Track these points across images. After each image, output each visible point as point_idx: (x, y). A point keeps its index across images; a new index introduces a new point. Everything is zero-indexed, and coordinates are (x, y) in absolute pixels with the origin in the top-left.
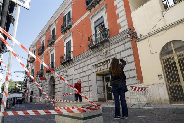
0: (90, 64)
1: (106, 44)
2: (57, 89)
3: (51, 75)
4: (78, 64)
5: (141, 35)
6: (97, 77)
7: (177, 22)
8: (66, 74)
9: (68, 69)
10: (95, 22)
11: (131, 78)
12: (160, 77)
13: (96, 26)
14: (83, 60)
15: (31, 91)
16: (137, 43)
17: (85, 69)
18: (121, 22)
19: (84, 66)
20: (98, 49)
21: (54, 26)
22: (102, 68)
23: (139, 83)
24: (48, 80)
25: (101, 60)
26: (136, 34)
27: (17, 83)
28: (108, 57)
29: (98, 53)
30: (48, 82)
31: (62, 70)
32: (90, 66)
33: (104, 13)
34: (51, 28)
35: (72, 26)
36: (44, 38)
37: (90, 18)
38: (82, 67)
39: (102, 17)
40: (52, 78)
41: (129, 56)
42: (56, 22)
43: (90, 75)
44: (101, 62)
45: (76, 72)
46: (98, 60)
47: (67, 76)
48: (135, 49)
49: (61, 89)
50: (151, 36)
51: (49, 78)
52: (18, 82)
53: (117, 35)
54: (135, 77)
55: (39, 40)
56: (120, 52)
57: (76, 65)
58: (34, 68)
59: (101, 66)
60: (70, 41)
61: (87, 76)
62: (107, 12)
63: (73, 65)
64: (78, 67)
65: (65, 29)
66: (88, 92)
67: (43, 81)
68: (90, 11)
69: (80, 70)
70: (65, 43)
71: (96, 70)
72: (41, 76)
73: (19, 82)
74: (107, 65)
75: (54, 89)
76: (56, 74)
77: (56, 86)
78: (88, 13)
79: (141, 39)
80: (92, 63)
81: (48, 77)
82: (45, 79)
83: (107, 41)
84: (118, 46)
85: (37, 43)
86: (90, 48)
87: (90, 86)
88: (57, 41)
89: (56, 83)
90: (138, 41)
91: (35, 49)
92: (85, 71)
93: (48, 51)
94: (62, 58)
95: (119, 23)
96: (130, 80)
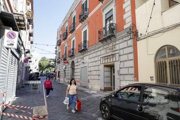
0: (100, 55)
1: (113, 39)
2: (76, 73)
3: (72, 60)
4: (91, 54)
5: (141, 35)
6: (105, 68)
7: (173, 26)
8: (83, 61)
9: (84, 57)
10: (106, 14)
11: (130, 74)
12: (152, 79)
13: (107, 18)
14: (96, 51)
15: (58, 71)
16: (137, 42)
17: (96, 59)
18: (127, 18)
19: (96, 57)
20: (107, 42)
21: (74, 14)
22: (109, 61)
23: (135, 80)
24: (70, 64)
25: (109, 53)
26: (137, 33)
27: (51, 60)
28: (114, 51)
29: (107, 46)
30: (70, 66)
31: (80, 57)
32: (100, 57)
33: (113, 6)
34: (72, 15)
35: (88, 16)
36: (67, 24)
37: (102, 10)
38: (95, 57)
39: (112, 10)
40: (73, 62)
41: (130, 53)
42: (76, 10)
43: (100, 65)
44: (108, 55)
45: (89, 61)
46: (106, 53)
47: (83, 63)
48: (135, 46)
49: (79, 74)
50: (149, 36)
53: (122, 31)
54: (133, 74)
55: (64, 25)
56: (123, 49)
57: (90, 54)
58: (60, 51)
59: (108, 59)
60: (87, 30)
61: (97, 66)
62: (116, 5)
63: (88, 54)
64: (91, 56)
65: (83, 18)
66: (98, 81)
67: (66, 64)
68: (102, 3)
69: (93, 60)
70: (83, 31)
71: (104, 62)
72: (65, 59)
73: (53, 60)
74: (112, 58)
76: (75, 60)
77: (76, 71)
78: (101, 4)
79: (141, 38)
80: (102, 55)
81: (70, 61)
82: (68, 63)
83: (114, 36)
84: (122, 42)
85: (62, 28)
86: (100, 41)
87: (99, 75)
88: (77, 29)
89: (75, 67)
90: (138, 40)
91: (61, 33)
92: (96, 61)
93: (70, 37)
94: (79, 46)
95: (124, 18)
96: (129, 76)
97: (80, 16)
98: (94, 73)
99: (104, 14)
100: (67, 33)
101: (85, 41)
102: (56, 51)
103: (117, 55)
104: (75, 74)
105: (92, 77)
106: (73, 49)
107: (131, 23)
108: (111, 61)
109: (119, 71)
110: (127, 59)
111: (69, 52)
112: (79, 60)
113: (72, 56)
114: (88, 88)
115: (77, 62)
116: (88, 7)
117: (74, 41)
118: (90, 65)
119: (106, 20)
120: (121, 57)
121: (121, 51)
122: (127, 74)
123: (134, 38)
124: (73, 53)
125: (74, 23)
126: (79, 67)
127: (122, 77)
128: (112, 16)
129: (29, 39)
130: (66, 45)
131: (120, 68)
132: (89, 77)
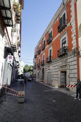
0: (59, 65)
1: (66, 55)
3: (43, 67)
6: (61, 73)
8: (49, 68)
9: (50, 66)
10: (62, 40)
13: (63, 42)
14: (56, 62)
16: (80, 58)
17: (56, 67)
18: (74, 43)
20: (62, 57)
21: (45, 39)
22: (63, 69)
26: (79, 52)
28: (66, 63)
29: (62, 60)
31: (47, 66)
33: (66, 36)
34: (43, 40)
35: (52, 41)
36: (40, 45)
37: (60, 37)
39: (66, 38)
40: (43, 69)
41: (75, 65)
42: (46, 36)
46: (62, 64)
47: (49, 69)
48: (78, 61)
49: (47, 76)
51: (42, 69)
52: (31, 66)
53: (71, 51)
54: (77, 78)
56: (71, 62)
58: (36, 61)
59: (63, 67)
60: (51, 49)
61: (57, 71)
63: (52, 64)
64: (53, 65)
65: (49, 42)
67: (40, 70)
69: (54, 68)
70: (49, 50)
71: (61, 70)
72: (39, 67)
74: (65, 67)
75: (44, 75)
76: (45, 67)
77: (45, 74)
78: (59, 34)
82: (40, 69)
84: (71, 58)
85: (38, 47)
86: (58, 57)
87: (58, 78)
88: (46, 48)
89: (45, 72)
90: (80, 57)
91: (37, 50)
92: (56, 69)
93: (42, 53)
94: (47, 59)
95: (72, 43)
96: (74, 79)
97: (48, 41)
98: (55, 76)
99: (61, 40)
100: (40, 50)
101: (50, 56)
102: (34, 61)
103: (68, 66)
104: (44, 76)
105: (54, 79)
106: (43, 61)
107: (76, 46)
108: (65, 69)
109: (69, 76)
110: (73, 68)
111: (41, 62)
112: (47, 68)
113: (43, 65)
114: (51, 85)
115: (46, 69)
116: (52, 35)
117: (44, 55)
118: (53, 71)
119: (62, 44)
120: (70, 67)
121: (70, 63)
122: (73, 78)
123: (77, 56)
124: (44, 63)
125: (44, 45)
126: (47, 72)
127: (71, 79)
128: (66, 41)
129: (18, 55)
130: (40, 58)
131: (70, 74)
132: (52, 79)
